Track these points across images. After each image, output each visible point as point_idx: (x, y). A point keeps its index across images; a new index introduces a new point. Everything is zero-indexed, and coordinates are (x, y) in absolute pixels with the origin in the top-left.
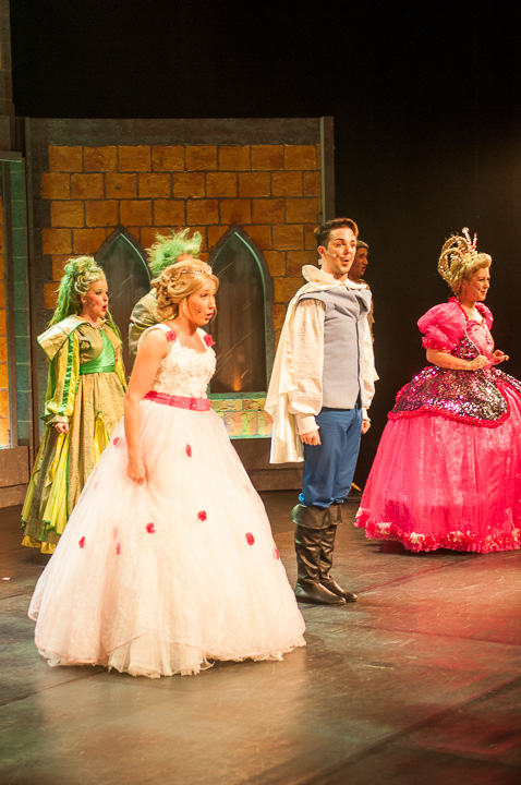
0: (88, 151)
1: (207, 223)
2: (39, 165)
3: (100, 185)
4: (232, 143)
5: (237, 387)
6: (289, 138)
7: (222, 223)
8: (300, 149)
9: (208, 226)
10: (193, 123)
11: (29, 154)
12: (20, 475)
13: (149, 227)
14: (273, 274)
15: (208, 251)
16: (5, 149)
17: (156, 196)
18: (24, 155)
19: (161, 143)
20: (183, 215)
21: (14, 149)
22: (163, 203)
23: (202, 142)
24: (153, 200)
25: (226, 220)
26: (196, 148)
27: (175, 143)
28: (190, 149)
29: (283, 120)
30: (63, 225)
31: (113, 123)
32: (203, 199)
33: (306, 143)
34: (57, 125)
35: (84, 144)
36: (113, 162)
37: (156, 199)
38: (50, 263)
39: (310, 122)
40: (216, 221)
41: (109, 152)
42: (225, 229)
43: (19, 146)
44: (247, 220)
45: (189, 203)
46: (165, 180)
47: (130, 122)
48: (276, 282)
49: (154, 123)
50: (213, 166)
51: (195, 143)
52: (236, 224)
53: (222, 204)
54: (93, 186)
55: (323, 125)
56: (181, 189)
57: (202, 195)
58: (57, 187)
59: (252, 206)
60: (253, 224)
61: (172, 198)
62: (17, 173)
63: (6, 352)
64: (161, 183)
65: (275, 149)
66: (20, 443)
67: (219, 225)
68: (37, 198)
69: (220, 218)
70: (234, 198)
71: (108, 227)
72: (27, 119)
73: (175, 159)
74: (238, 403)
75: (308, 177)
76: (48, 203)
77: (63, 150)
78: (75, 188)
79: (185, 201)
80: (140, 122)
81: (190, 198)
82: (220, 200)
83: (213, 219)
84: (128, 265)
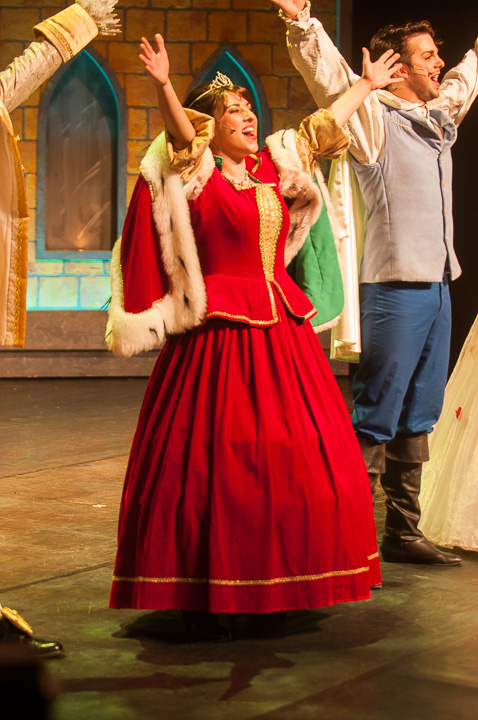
1: (192, 39)
7: (211, 39)
9: (192, 44)
13: (120, 42)
14: (272, 105)
15: (191, 73)
17: (130, 5)
20: (161, 28)
22: (138, 14)
24: (125, 9)
25: (215, 37)
30: (13, 38)
37: (129, 8)
40: (203, 38)
42: (213, 48)
44: (242, 37)
45: (171, 15)
48: (275, 116)
52: (228, 42)
53: (211, 16)
57: (187, 4)
59: (248, 19)
60: (249, 43)
61: (150, 7)
67: (207, 41)
69: (208, 32)
70: (226, 11)
79: (165, 11)
81: (172, 8)
82: (209, 11)
83: (199, 34)
84: (90, 89)
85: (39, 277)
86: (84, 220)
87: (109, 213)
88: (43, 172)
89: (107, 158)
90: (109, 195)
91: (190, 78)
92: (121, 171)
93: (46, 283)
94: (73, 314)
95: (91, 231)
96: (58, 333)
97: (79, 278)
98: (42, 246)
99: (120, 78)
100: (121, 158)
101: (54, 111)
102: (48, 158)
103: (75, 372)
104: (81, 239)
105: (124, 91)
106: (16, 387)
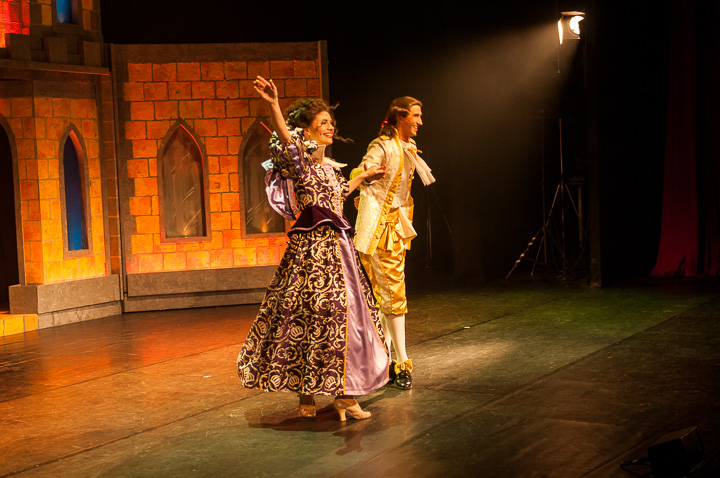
0: (156, 66)
1: (241, 116)
2: (122, 77)
3: (165, 90)
4: (257, 60)
5: (264, 230)
6: (297, 56)
7: (251, 115)
8: (304, 63)
9: (241, 118)
10: (230, 46)
11: (114, 69)
12: (114, 294)
15: (242, 135)
16: (97, 66)
17: (205, 97)
18: (111, 70)
19: (207, 61)
20: (223, 110)
21: (104, 66)
22: (210, 102)
23: (236, 60)
24: (202, 100)
25: (254, 114)
26: (232, 64)
27: (216, 60)
28: (227, 64)
29: (292, 43)
30: (139, 119)
31: (172, 47)
32: (239, 99)
33: (308, 59)
34: (134, 48)
35: (153, 62)
36: (174, 74)
37: (204, 99)
38: (131, 145)
39: (311, 44)
40: (247, 114)
41: (170, 67)
42: (254, 120)
43: (107, 63)
45: (228, 102)
46: (211, 85)
47: (185, 46)
49: (202, 47)
50: (244, 76)
51: (230, 60)
52: (261, 117)
53: (251, 103)
54: (160, 92)
55: (320, 46)
56: (222, 92)
57: (237, 96)
58: (133, 92)
61: (216, 98)
62: (106, 83)
63: (101, 209)
64: (208, 89)
65: (288, 64)
66: (113, 272)
67: (249, 117)
68: (121, 100)
69: (250, 111)
71: (171, 119)
72: (112, 44)
73: (217, 70)
74: (265, 242)
75: (310, 82)
76: (129, 103)
77: (138, 66)
78: (147, 93)
79: (225, 100)
80: (193, 46)
81: (229, 98)
82: (249, 99)
83: (244, 112)
84: (186, 147)
85: (163, 254)
86: (186, 220)
87: (201, 216)
88: (161, 194)
89: (198, 184)
90: (200, 206)
91: (241, 138)
92: (206, 191)
93: (167, 257)
94: (184, 272)
95: (191, 226)
96: (176, 284)
97: (186, 253)
98: (164, 236)
99: (202, 139)
100: (205, 184)
101: (166, 160)
102: (164, 186)
103: (187, 306)
104: (186, 231)
105: (205, 146)
106: (153, 316)
